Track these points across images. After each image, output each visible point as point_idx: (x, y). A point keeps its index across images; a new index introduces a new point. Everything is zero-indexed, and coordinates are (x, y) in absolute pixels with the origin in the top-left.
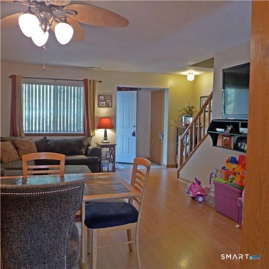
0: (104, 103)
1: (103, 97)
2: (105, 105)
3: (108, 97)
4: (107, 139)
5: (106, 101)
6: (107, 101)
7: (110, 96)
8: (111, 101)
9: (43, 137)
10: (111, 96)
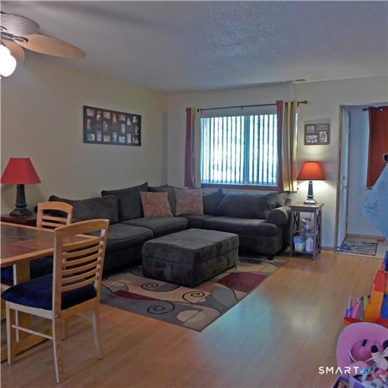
0: (316, 137)
1: (313, 128)
2: (316, 141)
3: (322, 126)
4: (312, 198)
5: (318, 134)
6: (321, 133)
7: (326, 124)
8: (328, 133)
9: (216, 190)
10: (328, 125)
